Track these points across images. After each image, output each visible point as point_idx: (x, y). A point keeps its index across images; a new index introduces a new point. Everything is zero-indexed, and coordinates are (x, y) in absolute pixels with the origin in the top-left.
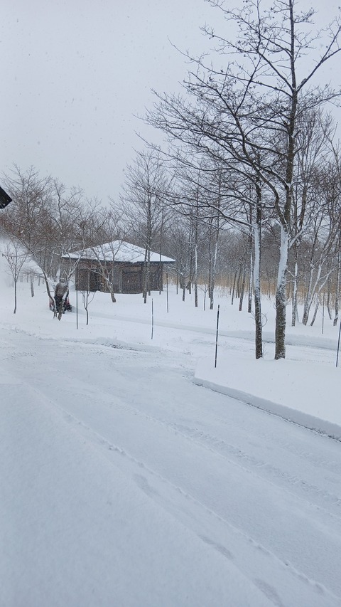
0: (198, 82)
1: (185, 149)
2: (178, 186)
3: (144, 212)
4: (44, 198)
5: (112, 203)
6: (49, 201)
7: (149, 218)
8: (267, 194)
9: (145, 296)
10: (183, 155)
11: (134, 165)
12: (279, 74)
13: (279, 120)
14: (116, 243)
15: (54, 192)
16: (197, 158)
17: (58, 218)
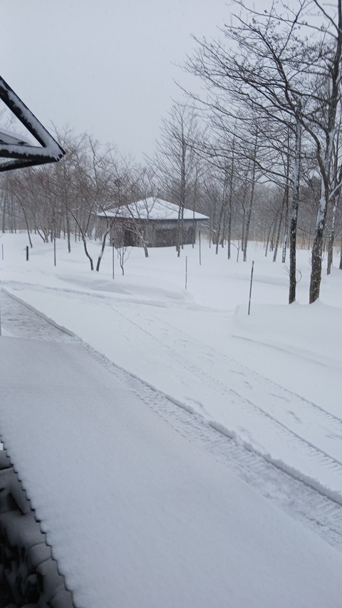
0: (241, 25)
1: (224, 99)
2: (213, 136)
3: (178, 167)
4: (79, 155)
5: (147, 158)
6: (84, 158)
7: (183, 173)
9: (178, 250)
10: (222, 104)
11: (169, 118)
12: (324, 13)
13: (323, 63)
14: (150, 200)
15: (89, 149)
16: (236, 107)
17: (93, 176)
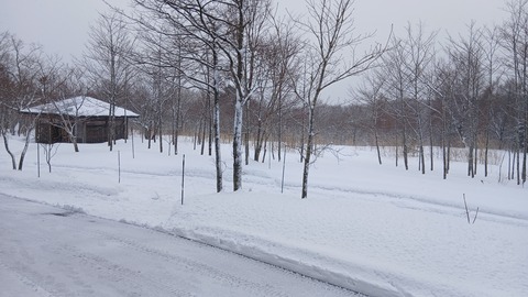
1: (148, 16)
2: (140, 47)
3: (108, 69)
6: (6, 55)
7: (113, 76)
8: (223, 59)
9: (110, 144)
10: (146, 20)
11: (97, 26)
14: (79, 99)
15: (12, 47)
17: (16, 73)
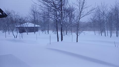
3: (33, 17)
4: (11, 14)
6: (12, 15)
9: (35, 33)
10: (41, 5)
14: (28, 23)
15: (13, 13)
16: (44, 6)
17: (14, 18)
